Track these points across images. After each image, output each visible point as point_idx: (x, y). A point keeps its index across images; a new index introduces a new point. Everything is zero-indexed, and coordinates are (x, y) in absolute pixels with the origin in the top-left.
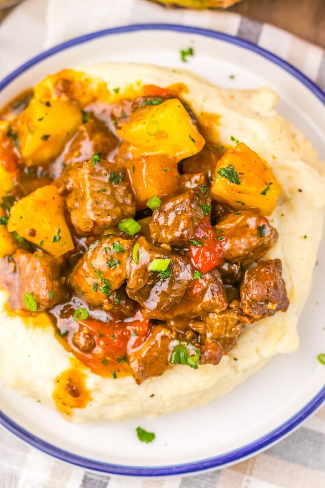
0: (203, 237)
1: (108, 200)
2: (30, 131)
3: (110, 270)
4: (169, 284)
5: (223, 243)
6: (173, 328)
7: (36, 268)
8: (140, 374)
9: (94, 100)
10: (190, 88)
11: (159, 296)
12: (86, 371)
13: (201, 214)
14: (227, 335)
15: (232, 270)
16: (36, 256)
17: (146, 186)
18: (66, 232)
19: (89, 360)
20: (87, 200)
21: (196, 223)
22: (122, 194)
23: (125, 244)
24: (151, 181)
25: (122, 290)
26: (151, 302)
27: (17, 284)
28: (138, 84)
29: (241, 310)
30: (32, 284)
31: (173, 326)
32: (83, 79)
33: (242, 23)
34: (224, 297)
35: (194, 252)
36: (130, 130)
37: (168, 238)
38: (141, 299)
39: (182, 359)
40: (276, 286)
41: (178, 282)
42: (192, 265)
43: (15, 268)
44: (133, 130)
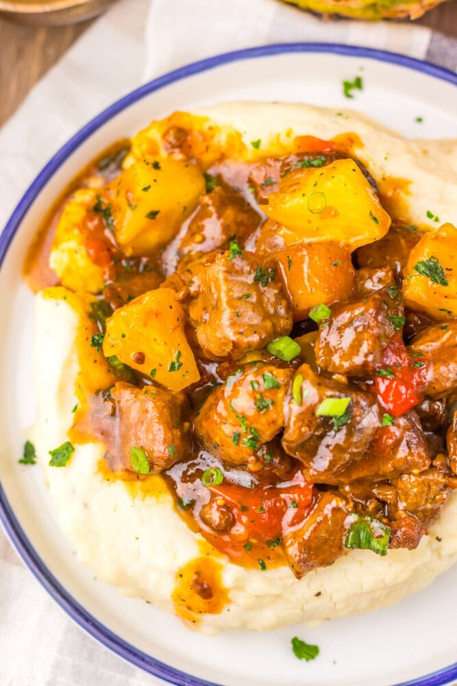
0: (395, 364)
1: (254, 311)
2: (130, 205)
3: (259, 415)
4: (346, 435)
5: (424, 371)
6: (348, 496)
7: (147, 411)
8: (302, 564)
9: (222, 158)
10: (364, 140)
11: (331, 451)
12: (222, 561)
13: (390, 330)
14: (429, 506)
15: (434, 409)
16: (146, 392)
17: (309, 288)
18: (188, 357)
19: (226, 544)
20: (223, 311)
21: (384, 344)
22: (273, 299)
23: (280, 375)
24: (317, 281)
25: (275, 444)
26: (320, 460)
27: (117, 432)
28: (288, 135)
29: (449, 468)
30: (141, 435)
31: (348, 493)
32: (205, 127)
33: (432, 41)
34: (425, 451)
35: (382, 387)
36: (283, 206)
37: (343, 366)
38: (304, 455)
39: (363, 541)
41: (361, 430)
42: (380, 405)
43: (114, 409)
44: (287, 205)
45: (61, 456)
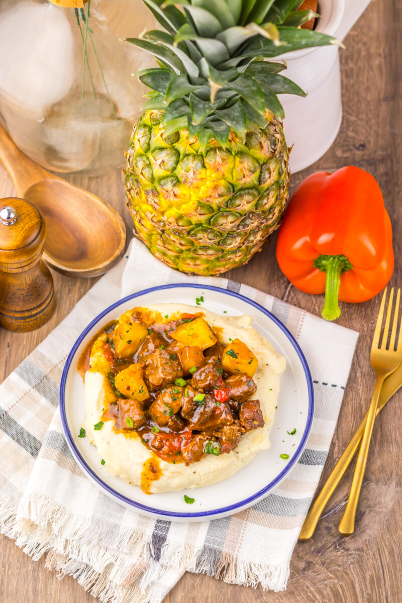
0: (220, 385)
1: (170, 368)
2: (121, 338)
3: (173, 403)
4: (204, 408)
5: (231, 390)
6: (205, 435)
7: (132, 405)
8: (189, 461)
9: (153, 323)
10: (206, 315)
11: (199, 415)
12: (160, 459)
13: (218, 374)
14: (234, 438)
15: (234, 404)
16: (130, 400)
17: (189, 361)
18: (145, 388)
19: (161, 454)
20: (159, 368)
21: (216, 378)
22: (176, 365)
23: (180, 389)
24: (192, 358)
25: (178, 414)
26: (195, 419)
27: (120, 416)
28: (178, 313)
29: (240, 424)
30: (130, 414)
32: (147, 311)
33: (229, 283)
34: (232, 416)
35: (216, 393)
37: (202, 386)
38: (189, 417)
39: (211, 451)
40: (257, 412)
41: (209, 407)
42: (215, 399)
43: (118, 408)
44: (180, 334)
45: (98, 426)
